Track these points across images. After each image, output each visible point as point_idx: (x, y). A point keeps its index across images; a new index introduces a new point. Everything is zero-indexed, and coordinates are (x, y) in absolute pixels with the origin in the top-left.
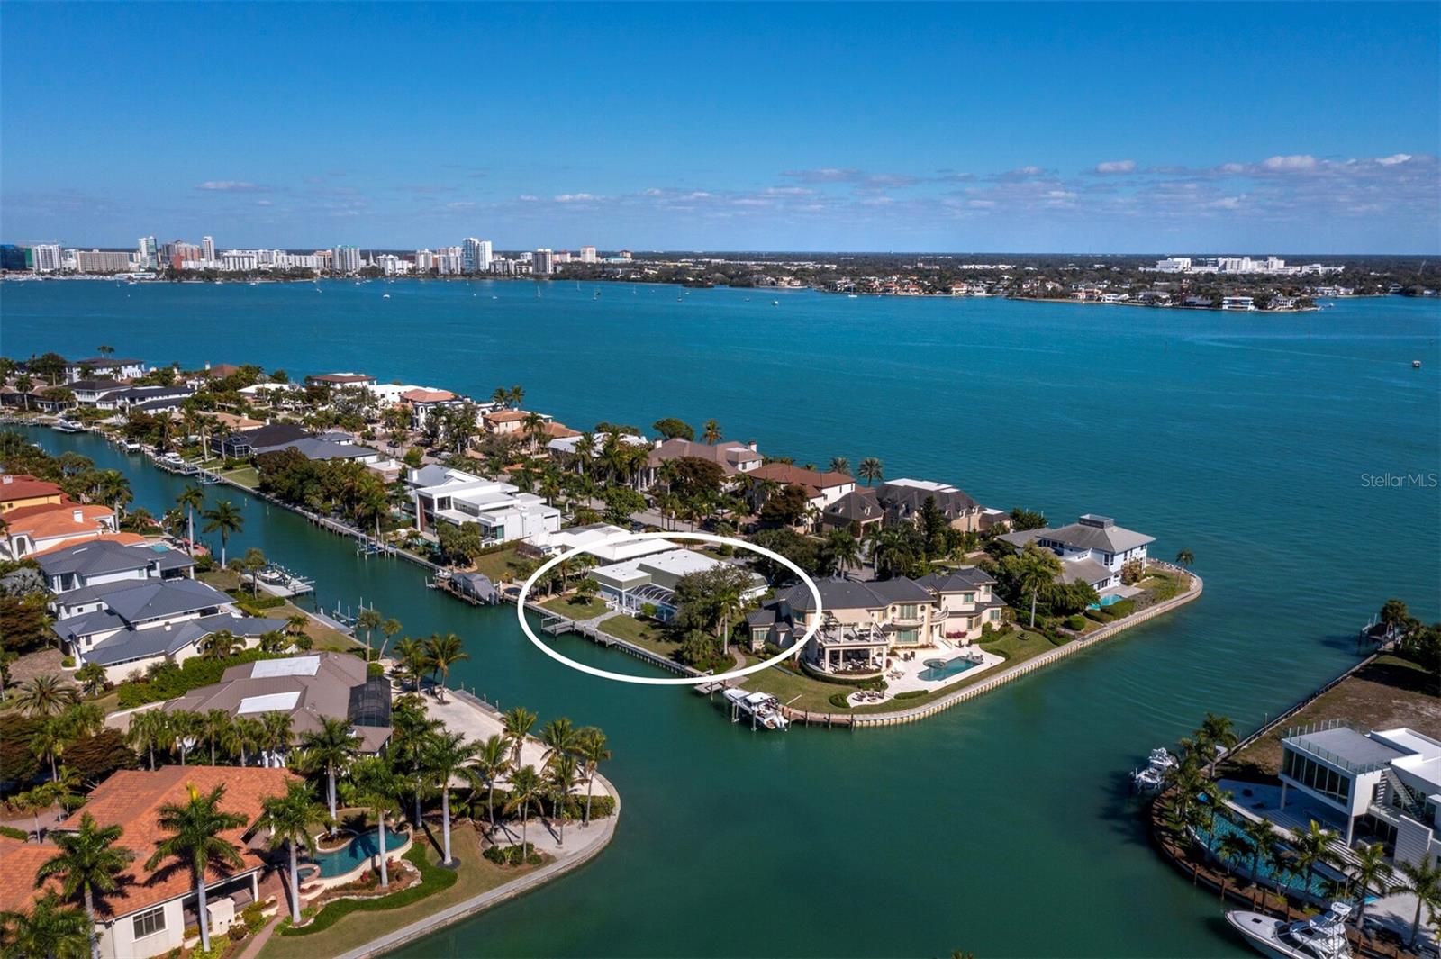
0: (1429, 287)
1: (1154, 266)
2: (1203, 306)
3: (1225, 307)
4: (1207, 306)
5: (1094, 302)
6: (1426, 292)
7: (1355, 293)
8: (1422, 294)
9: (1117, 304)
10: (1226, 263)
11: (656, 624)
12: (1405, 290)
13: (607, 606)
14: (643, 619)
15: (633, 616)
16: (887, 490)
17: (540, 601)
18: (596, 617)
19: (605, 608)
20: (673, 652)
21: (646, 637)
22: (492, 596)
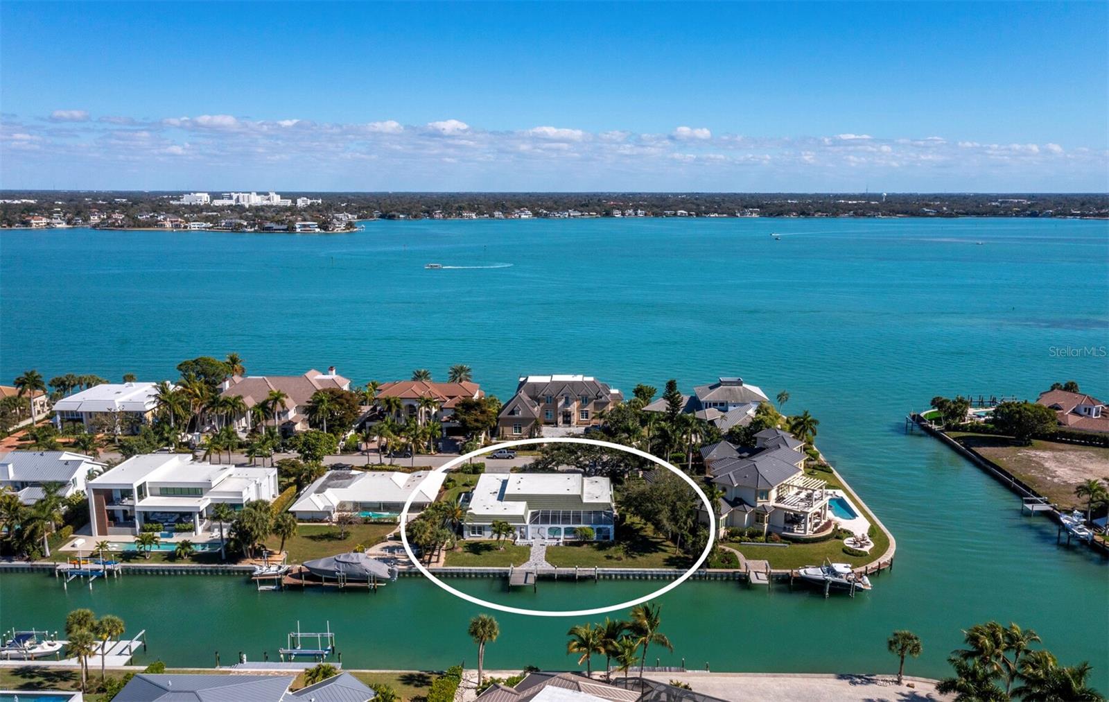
0: (403, 213)
1: (178, 199)
2: (279, 230)
3: (298, 230)
4: (283, 230)
5: (182, 229)
6: (401, 216)
7: (358, 218)
8: (399, 217)
9: (206, 231)
10: (238, 197)
11: (595, 544)
12: (386, 215)
13: (518, 544)
14: (578, 544)
15: (561, 545)
16: (535, 388)
17: (437, 562)
18: (529, 557)
19: (519, 547)
20: (665, 563)
21: (616, 559)
22: (391, 572)
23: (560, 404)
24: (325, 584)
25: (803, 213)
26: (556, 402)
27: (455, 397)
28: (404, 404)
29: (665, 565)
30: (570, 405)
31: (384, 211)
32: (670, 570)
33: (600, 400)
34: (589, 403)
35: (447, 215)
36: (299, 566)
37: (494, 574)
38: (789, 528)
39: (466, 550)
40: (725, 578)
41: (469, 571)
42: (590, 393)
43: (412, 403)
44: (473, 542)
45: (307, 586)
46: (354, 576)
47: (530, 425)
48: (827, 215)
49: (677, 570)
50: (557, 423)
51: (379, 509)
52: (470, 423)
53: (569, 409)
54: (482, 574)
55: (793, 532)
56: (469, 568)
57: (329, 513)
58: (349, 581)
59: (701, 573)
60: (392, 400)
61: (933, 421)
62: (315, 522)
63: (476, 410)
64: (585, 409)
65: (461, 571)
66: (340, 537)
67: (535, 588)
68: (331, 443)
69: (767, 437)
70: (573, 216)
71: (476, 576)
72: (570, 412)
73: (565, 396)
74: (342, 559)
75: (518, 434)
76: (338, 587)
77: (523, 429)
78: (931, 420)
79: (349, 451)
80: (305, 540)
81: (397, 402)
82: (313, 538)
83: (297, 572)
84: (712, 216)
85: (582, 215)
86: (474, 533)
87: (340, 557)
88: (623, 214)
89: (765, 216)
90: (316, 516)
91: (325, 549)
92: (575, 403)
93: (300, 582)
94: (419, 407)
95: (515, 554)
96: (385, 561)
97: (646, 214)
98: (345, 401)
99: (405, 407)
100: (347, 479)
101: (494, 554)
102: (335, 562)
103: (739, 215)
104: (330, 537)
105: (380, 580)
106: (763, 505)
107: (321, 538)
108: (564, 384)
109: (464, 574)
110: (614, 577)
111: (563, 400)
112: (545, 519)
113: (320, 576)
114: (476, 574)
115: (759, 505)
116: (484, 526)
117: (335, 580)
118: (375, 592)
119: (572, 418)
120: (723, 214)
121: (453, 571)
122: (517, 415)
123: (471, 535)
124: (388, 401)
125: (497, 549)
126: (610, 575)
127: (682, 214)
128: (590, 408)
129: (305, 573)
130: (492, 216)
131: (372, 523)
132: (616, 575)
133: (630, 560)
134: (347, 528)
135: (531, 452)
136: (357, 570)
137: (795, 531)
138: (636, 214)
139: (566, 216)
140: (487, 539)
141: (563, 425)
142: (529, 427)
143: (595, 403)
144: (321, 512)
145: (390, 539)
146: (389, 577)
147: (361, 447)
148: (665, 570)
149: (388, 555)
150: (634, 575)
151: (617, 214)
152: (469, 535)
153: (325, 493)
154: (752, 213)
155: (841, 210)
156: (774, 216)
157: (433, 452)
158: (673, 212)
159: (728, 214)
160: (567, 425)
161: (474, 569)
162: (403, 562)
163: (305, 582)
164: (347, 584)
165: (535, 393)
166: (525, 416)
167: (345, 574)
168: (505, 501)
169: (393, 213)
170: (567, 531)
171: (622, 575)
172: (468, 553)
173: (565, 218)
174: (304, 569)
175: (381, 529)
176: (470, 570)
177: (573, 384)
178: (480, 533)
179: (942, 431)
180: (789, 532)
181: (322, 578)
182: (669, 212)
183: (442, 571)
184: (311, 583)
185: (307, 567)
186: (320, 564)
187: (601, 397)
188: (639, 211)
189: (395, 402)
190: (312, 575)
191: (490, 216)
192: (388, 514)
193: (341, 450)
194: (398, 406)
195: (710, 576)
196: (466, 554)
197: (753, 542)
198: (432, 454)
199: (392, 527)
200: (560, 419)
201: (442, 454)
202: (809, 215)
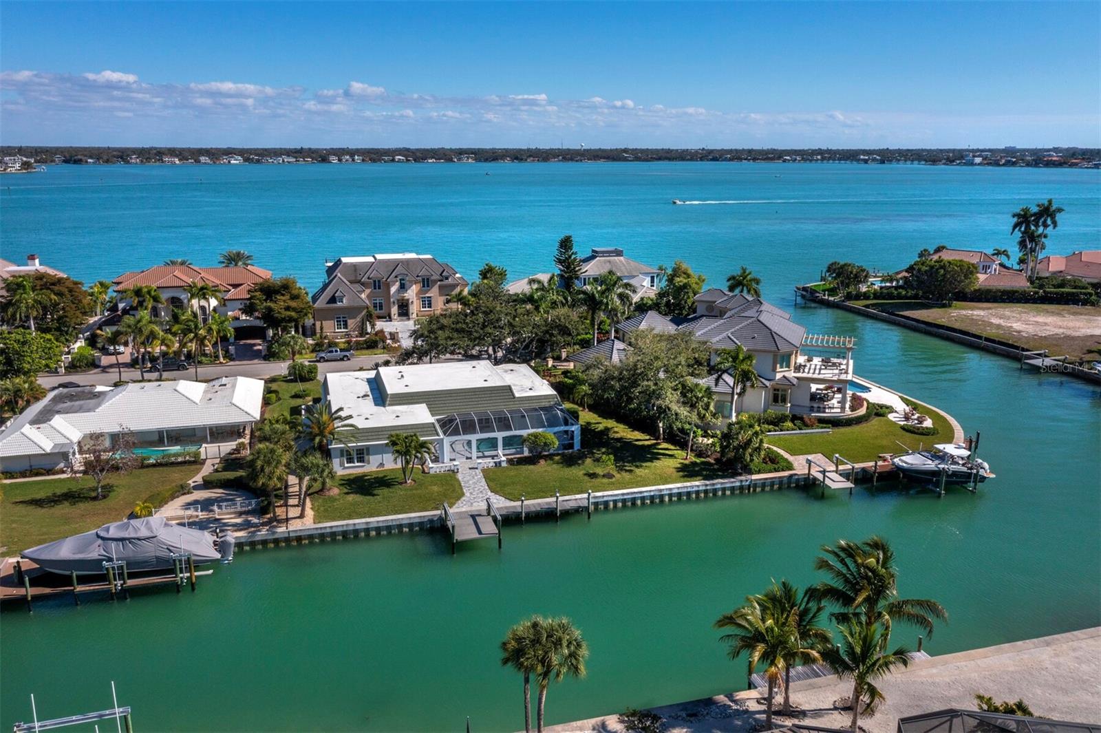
6: (89, 160)
8: (87, 162)
11: (557, 458)
12: (70, 160)
13: (432, 472)
14: (531, 461)
15: (504, 464)
16: (355, 270)
17: (302, 516)
18: (462, 489)
19: (436, 476)
20: (681, 474)
21: (604, 476)
22: (221, 546)
23: (393, 289)
24: (80, 588)
25: (517, 158)
26: (388, 287)
27: (242, 285)
28: (164, 296)
29: (684, 476)
30: (407, 291)
31: (67, 155)
32: (697, 483)
33: (446, 282)
34: (433, 286)
35: (145, 160)
36: (13, 560)
37: (411, 526)
38: (819, 407)
39: (346, 491)
40: (776, 487)
41: (364, 526)
42: (433, 273)
43: (176, 295)
44: (352, 477)
45: (36, 598)
46: (145, 562)
47: (360, 316)
48: (538, 160)
49: (708, 482)
50: (390, 317)
51: (160, 442)
52: (279, 313)
53: (405, 295)
54: (389, 528)
55: (824, 412)
56: (364, 520)
57: (65, 456)
58: (132, 576)
59: (743, 484)
60: (145, 290)
61: (827, 293)
62: (37, 474)
63: (283, 295)
64: (427, 295)
65: (351, 528)
66: (94, 494)
67: (500, 540)
68: (50, 349)
69: (714, 300)
70: (287, 162)
71: (378, 534)
72: (408, 300)
73: (400, 277)
74: (114, 532)
75: (343, 330)
76: (109, 591)
77: (350, 322)
78: (824, 291)
79: (80, 367)
80: (22, 509)
81: (153, 293)
82: (37, 503)
83: (12, 571)
84: (430, 161)
85: (296, 161)
86: (350, 460)
87: (107, 530)
88: (340, 160)
89: (480, 161)
90: (36, 464)
91: (67, 520)
92: (414, 286)
93: (22, 591)
94: (189, 301)
95: (435, 488)
96: (201, 525)
97: (363, 160)
98: (66, 291)
99: (167, 300)
100: (90, 398)
101: (398, 491)
102: (100, 541)
103: (456, 160)
104: (72, 497)
105: (200, 564)
106: (784, 377)
107: (56, 502)
108: (397, 263)
109: (356, 532)
110: (611, 504)
111: (398, 284)
112: (468, 427)
113: (68, 573)
114: (378, 529)
115: (779, 376)
116: (368, 448)
117: (103, 578)
118: (193, 589)
119: (411, 307)
120: (440, 159)
121: (334, 530)
122: (339, 304)
123: (346, 465)
124: (138, 292)
125: (401, 483)
126: (606, 503)
127: (400, 159)
128: (434, 292)
129: (29, 572)
130: (197, 161)
131: (154, 465)
132: (615, 502)
133: (627, 476)
134: (108, 478)
135: (371, 350)
136: (149, 551)
137: (827, 411)
138: (353, 160)
139: (281, 162)
140: (374, 469)
141: (399, 318)
142: (358, 319)
143: (440, 286)
144: (49, 454)
145: (196, 488)
146: (218, 556)
147: (100, 361)
148: (688, 484)
149: (202, 515)
150: (643, 499)
151: (334, 160)
152: (342, 465)
153: (52, 423)
154: (468, 158)
155: (550, 156)
156: (490, 161)
157: (222, 360)
158: (391, 158)
159: (445, 159)
160: (405, 318)
161: (374, 521)
162: (234, 525)
163: (31, 591)
164: (130, 582)
165: (356, 276)
166: (352, 304)
167: (123, 563)
168: (390, 405)
169: (79, 157)
170: (508, 442)
171: (624, 501)
172: (352, 495)
173: (279, 163)
174: (27, 565)
175: (175, 475)
176: (367, 523)
177: (407, 262)
178: (361, 460)
179: (843, 301)
180: (819, 412)
181: (70, 577)
182: (386, 158)
183: (315, 532)
184: (47, 590)
185: (31, 559)
186: (66, 550)
187: (447, 278)
188: (356, 157)
189: (149, 292)
190: (48, 575)
191: (195, 161)
192: (178, 448)
193: (66, 368)
194: (156, 299)
195: (755, 486)
196: (351, 498)
197: (781, 430)
198: (221, 363)
199: (193, 467)
200: (394, 310)
201: (237, 363)
202: (522, 159)
